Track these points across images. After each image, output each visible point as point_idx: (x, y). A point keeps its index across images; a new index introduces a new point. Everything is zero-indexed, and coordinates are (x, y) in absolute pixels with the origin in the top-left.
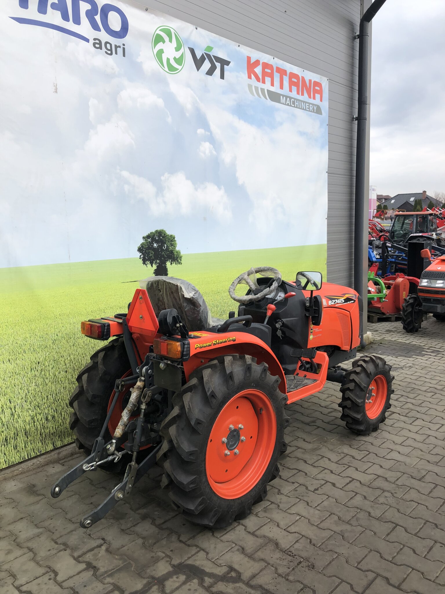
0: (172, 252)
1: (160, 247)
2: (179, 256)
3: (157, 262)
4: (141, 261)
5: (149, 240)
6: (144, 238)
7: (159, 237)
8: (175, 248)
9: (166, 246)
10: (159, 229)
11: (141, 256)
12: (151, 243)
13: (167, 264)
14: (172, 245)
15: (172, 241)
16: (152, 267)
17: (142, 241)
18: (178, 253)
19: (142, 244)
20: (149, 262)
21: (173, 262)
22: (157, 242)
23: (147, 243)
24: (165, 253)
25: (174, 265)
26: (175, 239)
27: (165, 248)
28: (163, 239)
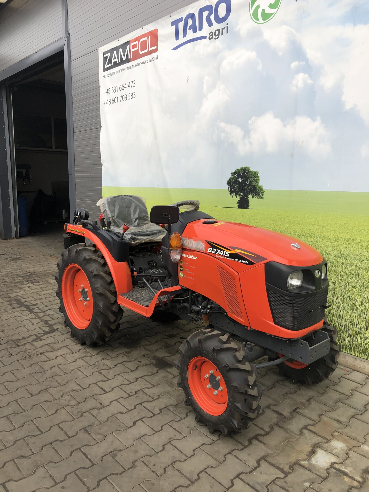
0: (254, 187)
1: (244, 182)
2: (261, 191)
3: (240, 194)
4: (229, 192)
5: (235, 175)
6: (232, 174)
7: (244, 173)
8: (258, 184)
9: (249, 181)
10: (244, 166)
11: (229, 188)
12: (237, 178)
13: (249, 197)
14: (255, 181)
15: (255, 177)
16: (236, 198)
17: (230, 176)
18: (261, 188)
19: (230, 179)
20: (234, 193)
21: (254, 196)
22: (242, 177)
23: (234, 178)
24: (248, 187)
25: (255, 198)
26: (259, 175)
27: (248, 183)
28: (247, 175)
